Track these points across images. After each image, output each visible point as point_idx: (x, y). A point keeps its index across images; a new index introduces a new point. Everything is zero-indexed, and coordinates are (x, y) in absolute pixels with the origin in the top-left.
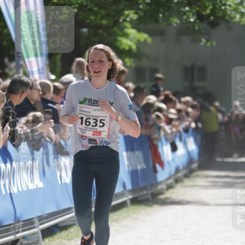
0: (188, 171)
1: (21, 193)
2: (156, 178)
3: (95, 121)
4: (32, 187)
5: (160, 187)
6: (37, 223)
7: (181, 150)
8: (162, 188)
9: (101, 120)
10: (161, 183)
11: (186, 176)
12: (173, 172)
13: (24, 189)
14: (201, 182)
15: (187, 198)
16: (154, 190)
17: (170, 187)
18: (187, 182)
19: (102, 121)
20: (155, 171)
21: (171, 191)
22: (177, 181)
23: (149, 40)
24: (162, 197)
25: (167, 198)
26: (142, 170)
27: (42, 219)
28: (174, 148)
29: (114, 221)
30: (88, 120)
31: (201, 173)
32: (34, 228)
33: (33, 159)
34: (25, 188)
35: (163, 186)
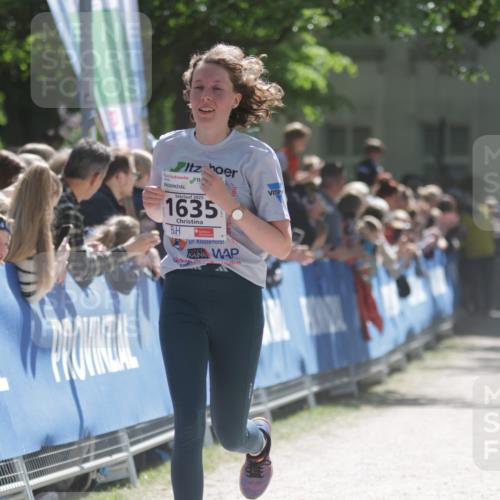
0: (433, 337)
1: (93, 380)
2: (366, 351)
3: (195, 205)
4: (115, 367)
5: (374, 369)
6: (125, 440)
7: (418, 295)
8: (380, 372)
9: (208, 203)
10: (378, 361)
11: (429, 347)
12: (402, 338)
13: (99, 372)
14: (458, 359)
15: (430, 392)
16: (362, 376)
17: (395, 369)
18: (431, 359)
19: (211, 205)
20: (366, 337)
21: (397, 377)
22: (411, 357)
23: (353, 69)
24: (379, 389)
25: (389, 392)
26: (340, 334)
27: (135, 433)
28: (404, 290)
29: (282, 437)
30: (182, 204)
31: (459, 341)
32: (119, 450)
33: (117, 311)
34: (101, 371)
35: (382, 368)
